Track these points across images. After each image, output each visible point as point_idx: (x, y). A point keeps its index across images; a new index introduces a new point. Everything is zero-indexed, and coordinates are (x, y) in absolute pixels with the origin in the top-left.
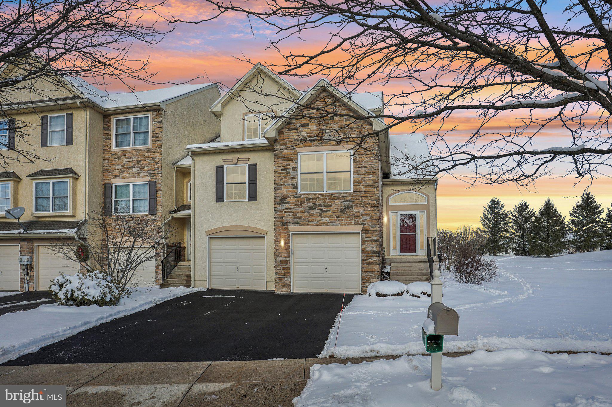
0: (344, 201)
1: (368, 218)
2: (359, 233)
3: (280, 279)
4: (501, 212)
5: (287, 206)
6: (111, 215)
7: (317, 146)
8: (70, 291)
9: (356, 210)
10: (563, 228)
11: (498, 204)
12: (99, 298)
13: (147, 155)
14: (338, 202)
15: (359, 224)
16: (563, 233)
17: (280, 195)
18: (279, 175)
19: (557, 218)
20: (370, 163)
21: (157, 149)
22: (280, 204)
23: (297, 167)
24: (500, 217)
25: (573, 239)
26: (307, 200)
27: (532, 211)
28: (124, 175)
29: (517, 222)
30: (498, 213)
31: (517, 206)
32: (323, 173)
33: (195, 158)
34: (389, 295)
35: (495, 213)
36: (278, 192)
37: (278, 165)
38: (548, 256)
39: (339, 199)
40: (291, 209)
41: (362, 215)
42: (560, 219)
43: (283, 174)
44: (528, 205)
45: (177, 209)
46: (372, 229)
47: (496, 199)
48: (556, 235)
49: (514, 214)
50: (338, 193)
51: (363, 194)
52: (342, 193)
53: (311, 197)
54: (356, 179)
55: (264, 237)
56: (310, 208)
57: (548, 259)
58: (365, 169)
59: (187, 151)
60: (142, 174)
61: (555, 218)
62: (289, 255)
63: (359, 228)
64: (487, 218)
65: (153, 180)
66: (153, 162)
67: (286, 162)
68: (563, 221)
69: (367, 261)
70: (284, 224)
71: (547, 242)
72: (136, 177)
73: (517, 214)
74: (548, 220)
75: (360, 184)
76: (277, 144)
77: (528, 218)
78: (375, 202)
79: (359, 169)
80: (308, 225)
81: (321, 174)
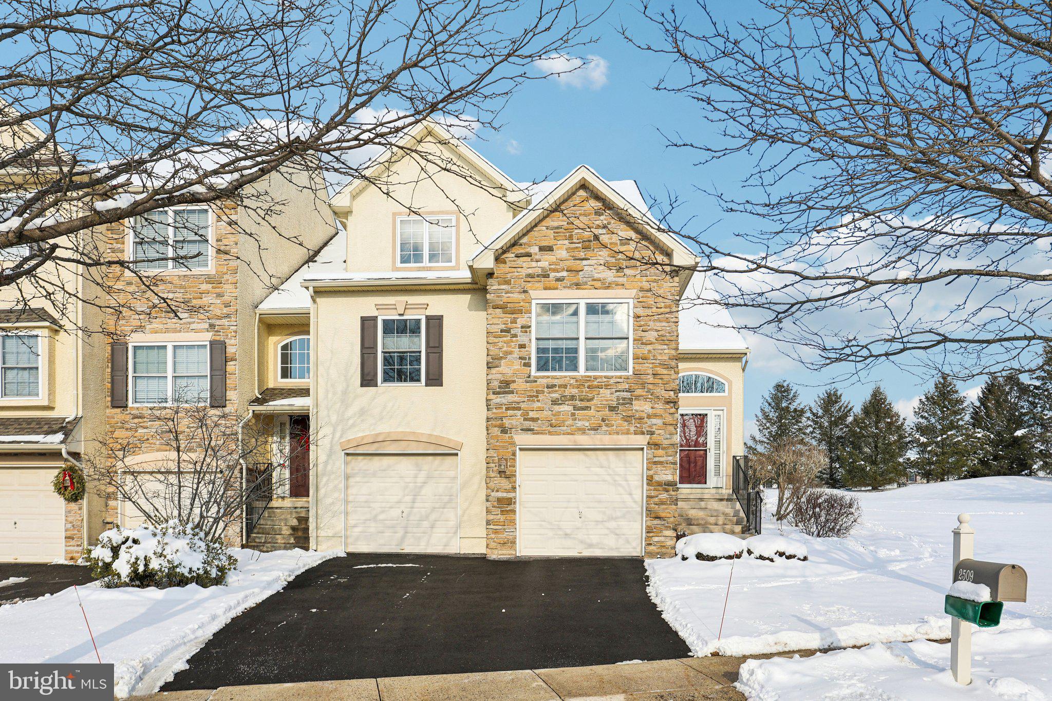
0: (616, 391)
1: (658, 422)
2: (642, 449)
3: (496, 532)
4: (792, 407)
5: (510, 398)
6: (126, 407)
7: (569, 287)
8: (142, 558)
9: (638, 408)
10: (901, 437)
11: (787, 391)
12: (201, 572)
13: (204, 287)
14: (605, 393)
15: (643, 433)
16: (903, 447)
17: (500, 377)
18: (496, 340)
19: (891, 419)
20: (664, 324)
21: (226, 277)
22: (499, 393)
23: (530, 327)
24: (791, 416)
25: (919, 458)
26: (548, 387)
27: (847, 406)
28: (154, 326)
29: (821, 427)
30: (787, 407)
31: (822, 396)
32: (577, 339)
33: (318, 300)
34: (720, 558)
35: (783, 409)
36: (494, 371)
37: (496, 321)
38: (875, 489)
39: (607, 386)
40: (518, 403)
41: (649, 417)
42: (896, 421)
43: (505, 339)
44: (841, 395)
45: (260, 397)
46: (666, 442)
47: (784, 381)
48: (890, 450)
49: (815, 411)
50: (606, 377)
51: (650, 379)
52: (612, 377)
53: (556, 382)
54: (639, 352)
55: (456, 455)
56: (555, 402)
57: (875, 494)
58: (655, 334)
59: (307, 284)
60: (193, 326)
61: (889, 420)
62: (514, 488)
63: (642, 440)
64: (766, 417)
65: (218, 338)
66: (219, 301)
67: (510, 316)
68: (902, 424)
69: (656, 500)
70: (504, 431)
71: (874, 463)
72: (180, 331)
73: (819, 410)
74: (877, 423)
75: (645, 361)
76: (490, 281)
77: (840, 418)
78: (672, 393)
79: (643, 334)
80: (550, 433)
81: (574, 342)
